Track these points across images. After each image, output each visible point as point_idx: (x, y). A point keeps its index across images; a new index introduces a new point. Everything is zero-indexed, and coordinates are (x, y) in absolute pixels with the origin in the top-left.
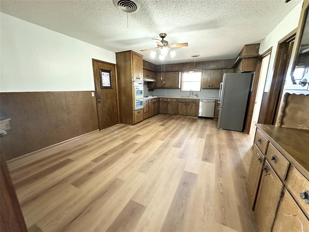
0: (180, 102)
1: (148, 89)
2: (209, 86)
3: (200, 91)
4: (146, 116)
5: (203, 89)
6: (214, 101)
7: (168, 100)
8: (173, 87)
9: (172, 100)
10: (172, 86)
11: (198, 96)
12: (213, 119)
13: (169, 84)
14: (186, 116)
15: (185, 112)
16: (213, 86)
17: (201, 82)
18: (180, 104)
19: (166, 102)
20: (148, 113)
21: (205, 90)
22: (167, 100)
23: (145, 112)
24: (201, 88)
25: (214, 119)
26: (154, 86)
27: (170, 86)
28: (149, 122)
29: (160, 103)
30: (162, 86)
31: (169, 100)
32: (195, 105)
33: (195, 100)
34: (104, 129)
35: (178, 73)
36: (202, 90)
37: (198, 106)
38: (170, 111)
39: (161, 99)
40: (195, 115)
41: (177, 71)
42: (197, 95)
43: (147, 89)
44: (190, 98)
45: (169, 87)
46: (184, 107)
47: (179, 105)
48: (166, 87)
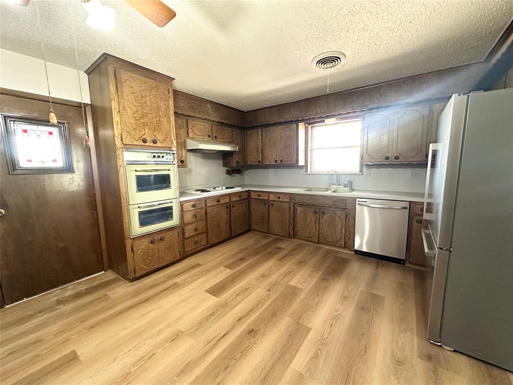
0: (302, 205)
1: (226, 169)
2: (387, 158)
3: (358, 172)
4: (195, 246)
5: (368, 166)
6: (407, 205)
7: (269, 198)
8: (284, 162)
9: (279, 198)
10: (281, 161)
11: (355, 187)
12: (404, 264)
13: (275, 157)
14: (319, 243)
15: (313, 231)
16: (401, 159)
17: (362, 147)
18: (299, 209)
19: (267, 202)
20: (205, 235)
21: (374, 171)
22: (267, 198)
23: (187, 235)
24: (362, 165)
25: (407, 265)
26: (238, 162)
27: (276, 161)
28: (198, 265)
29: (252, 203)
30: (259, 162)
31: (272, 197)
32: (344, 214)
33: (343, 200)
34: (25, 300)
35: (294, 125)
36: (365, 170)
37: (351, 220)
38: (275, 227)
39: (253, 196)
40: (343, 242)
41: (291, 122)
42: (350, 186)
43: (224, 170)
44: (329, 193)
45: (273, 163)
46: (311, 218)
47: (298, 212)
48: (268, 163)
